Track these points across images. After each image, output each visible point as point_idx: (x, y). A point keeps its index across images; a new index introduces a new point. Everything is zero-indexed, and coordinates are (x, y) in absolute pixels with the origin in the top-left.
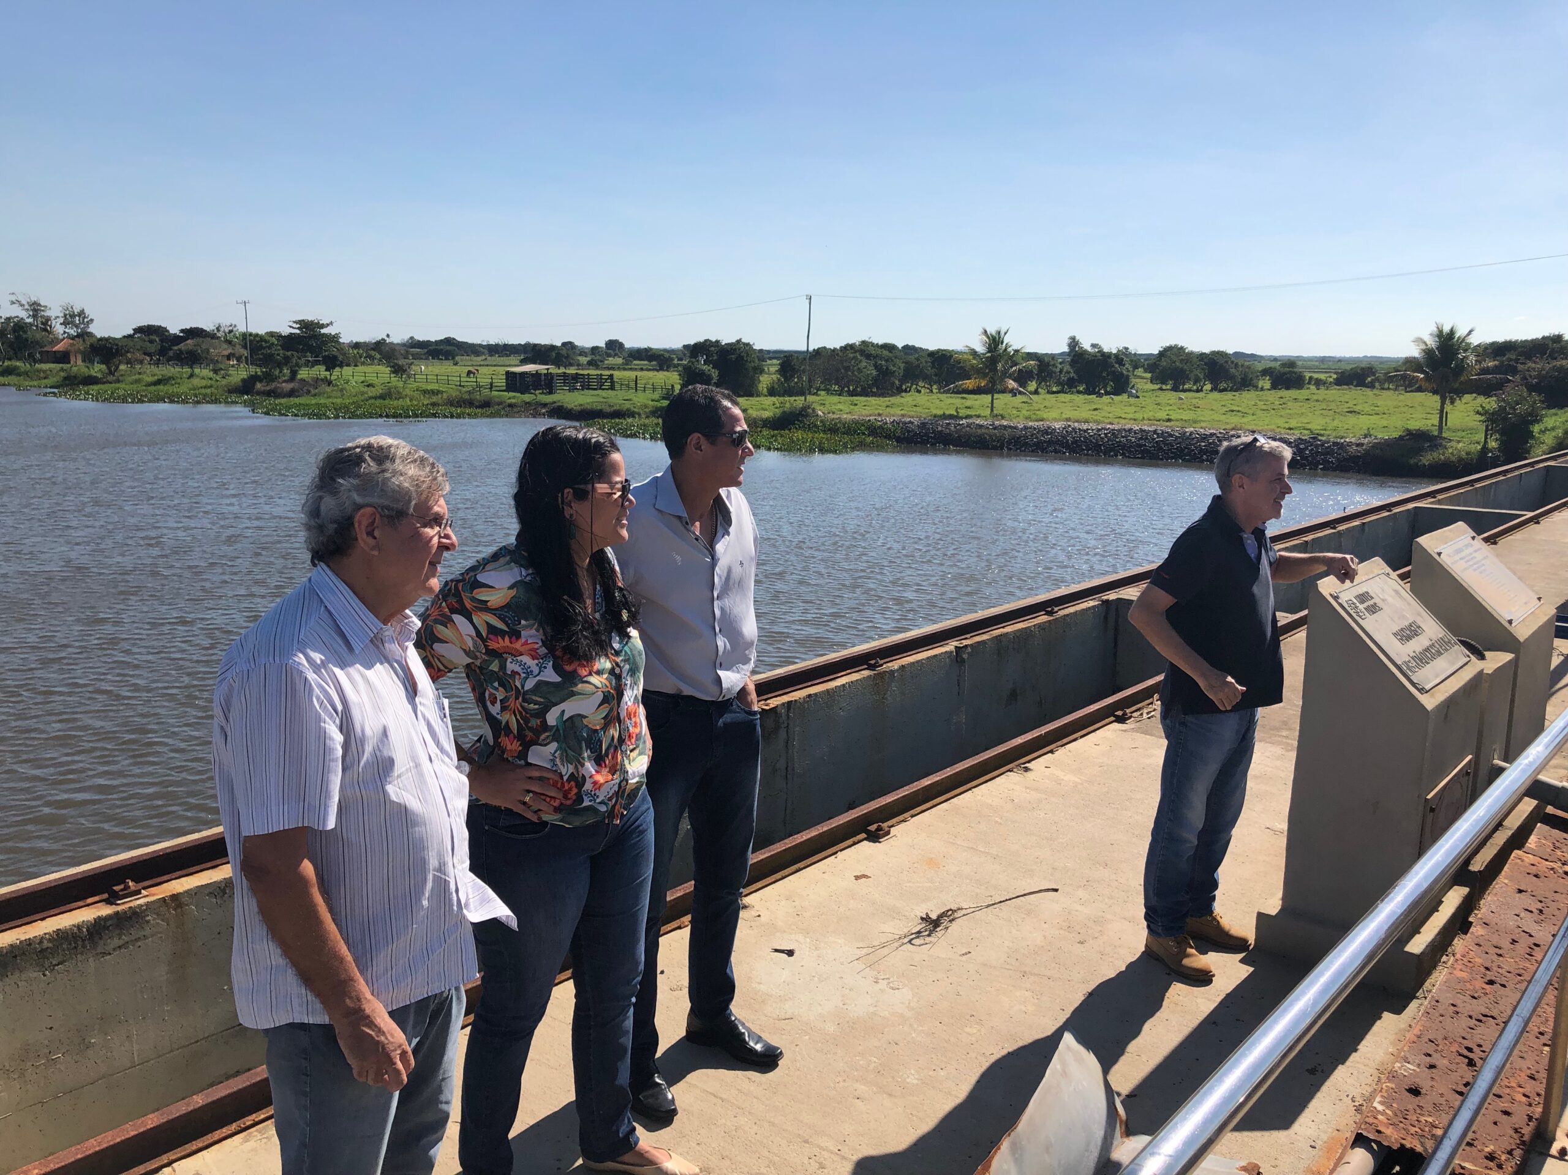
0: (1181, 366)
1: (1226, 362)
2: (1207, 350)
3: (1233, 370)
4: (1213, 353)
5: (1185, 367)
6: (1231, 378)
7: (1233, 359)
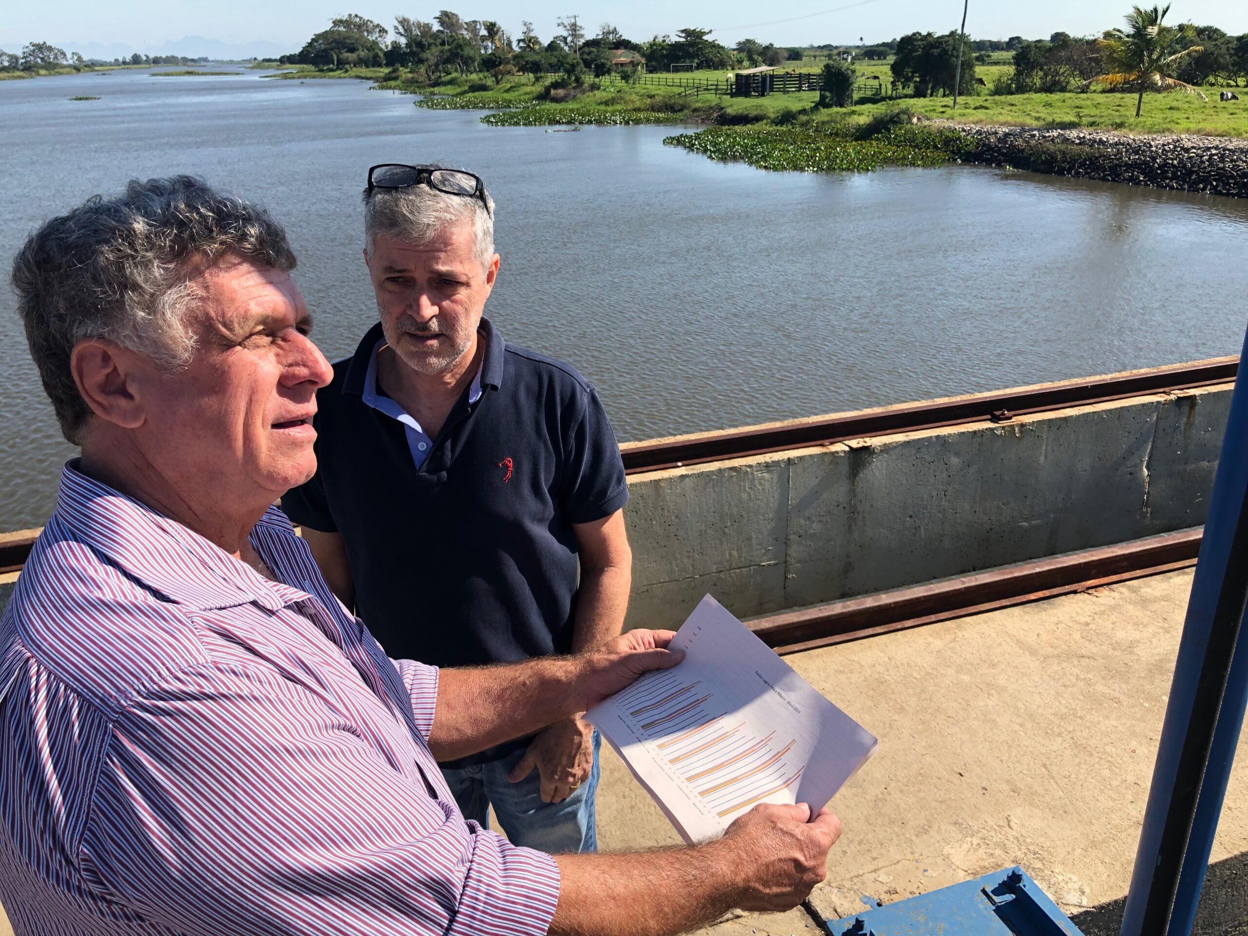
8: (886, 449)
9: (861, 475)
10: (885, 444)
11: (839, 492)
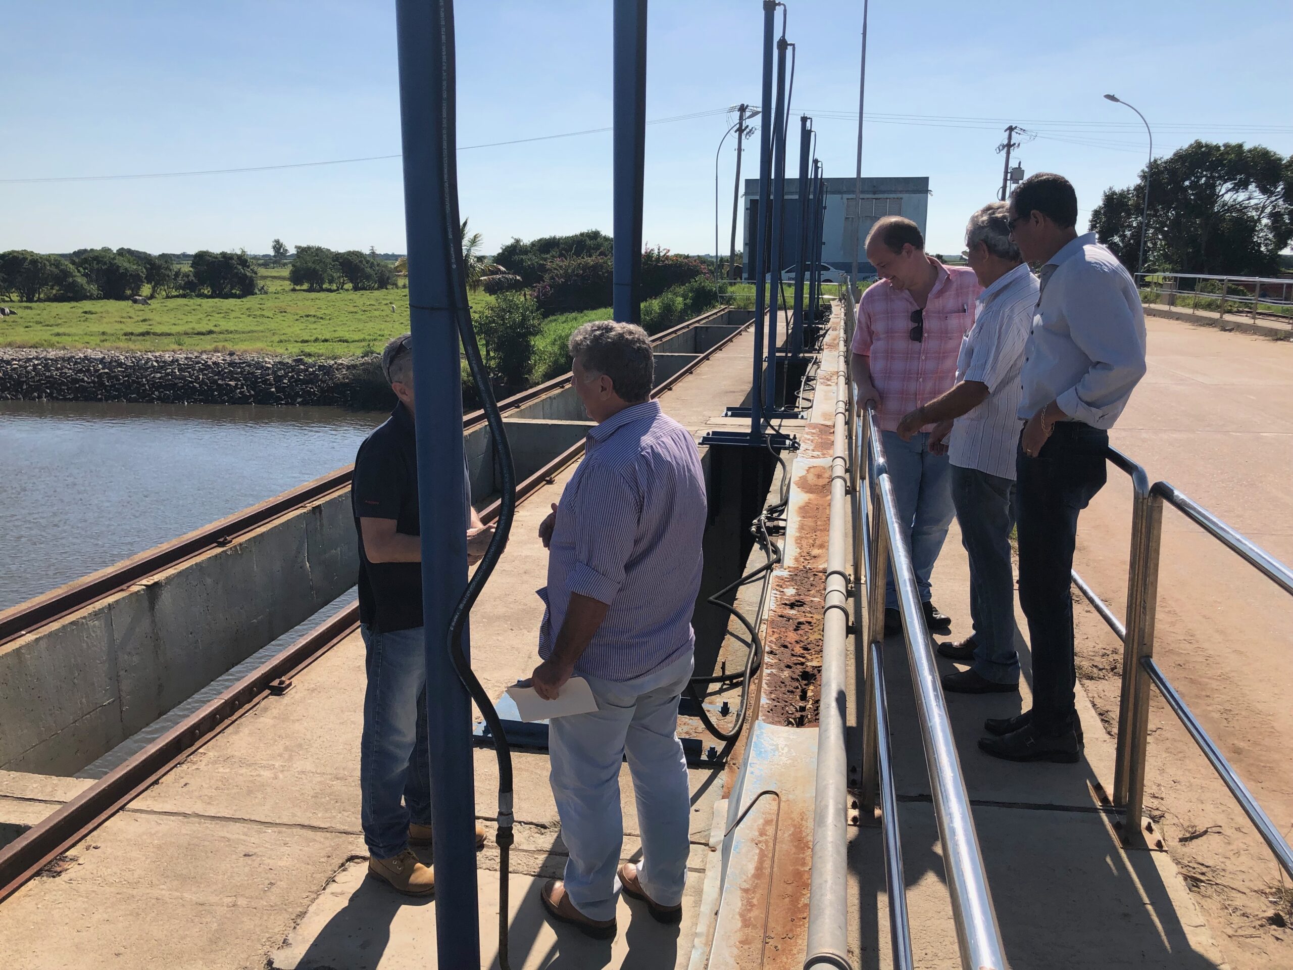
0: (313, 266)
1: (361, 262)
2: (342, 250)
3: (368, 270)
4: (349, 253)
5: (318, 267)
6: (368, 277)
7: (368, 259)
8: (169, 580)
9: (157, 607)
10: (167, 578)
11: (145, 624)
